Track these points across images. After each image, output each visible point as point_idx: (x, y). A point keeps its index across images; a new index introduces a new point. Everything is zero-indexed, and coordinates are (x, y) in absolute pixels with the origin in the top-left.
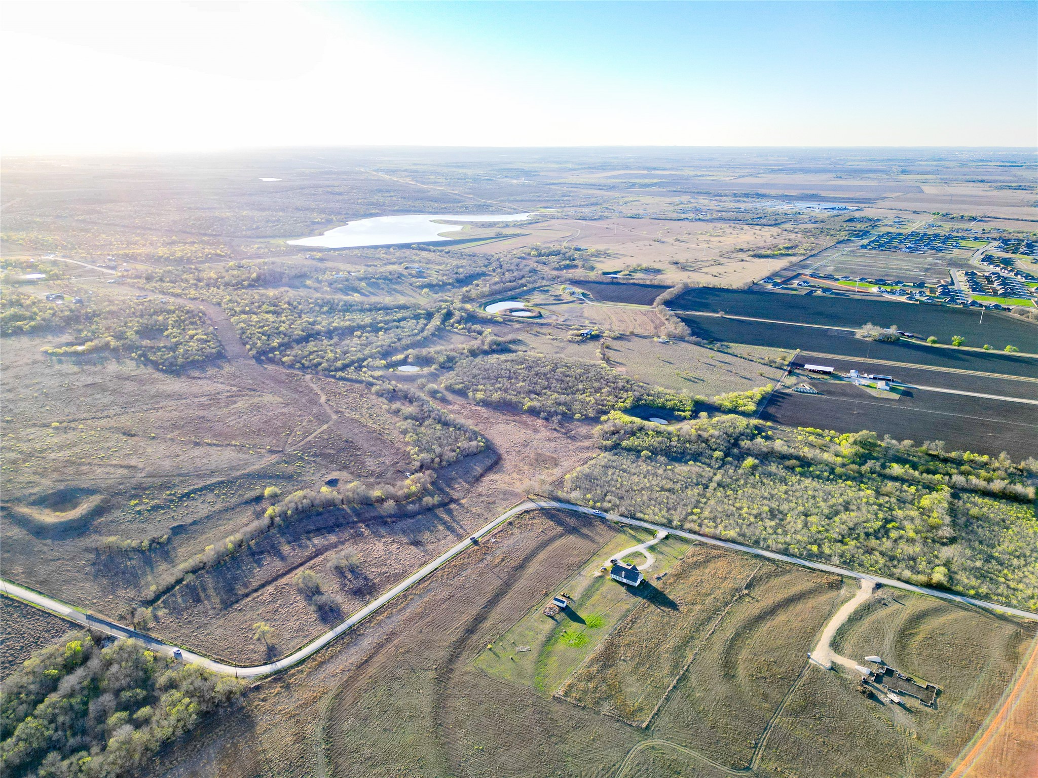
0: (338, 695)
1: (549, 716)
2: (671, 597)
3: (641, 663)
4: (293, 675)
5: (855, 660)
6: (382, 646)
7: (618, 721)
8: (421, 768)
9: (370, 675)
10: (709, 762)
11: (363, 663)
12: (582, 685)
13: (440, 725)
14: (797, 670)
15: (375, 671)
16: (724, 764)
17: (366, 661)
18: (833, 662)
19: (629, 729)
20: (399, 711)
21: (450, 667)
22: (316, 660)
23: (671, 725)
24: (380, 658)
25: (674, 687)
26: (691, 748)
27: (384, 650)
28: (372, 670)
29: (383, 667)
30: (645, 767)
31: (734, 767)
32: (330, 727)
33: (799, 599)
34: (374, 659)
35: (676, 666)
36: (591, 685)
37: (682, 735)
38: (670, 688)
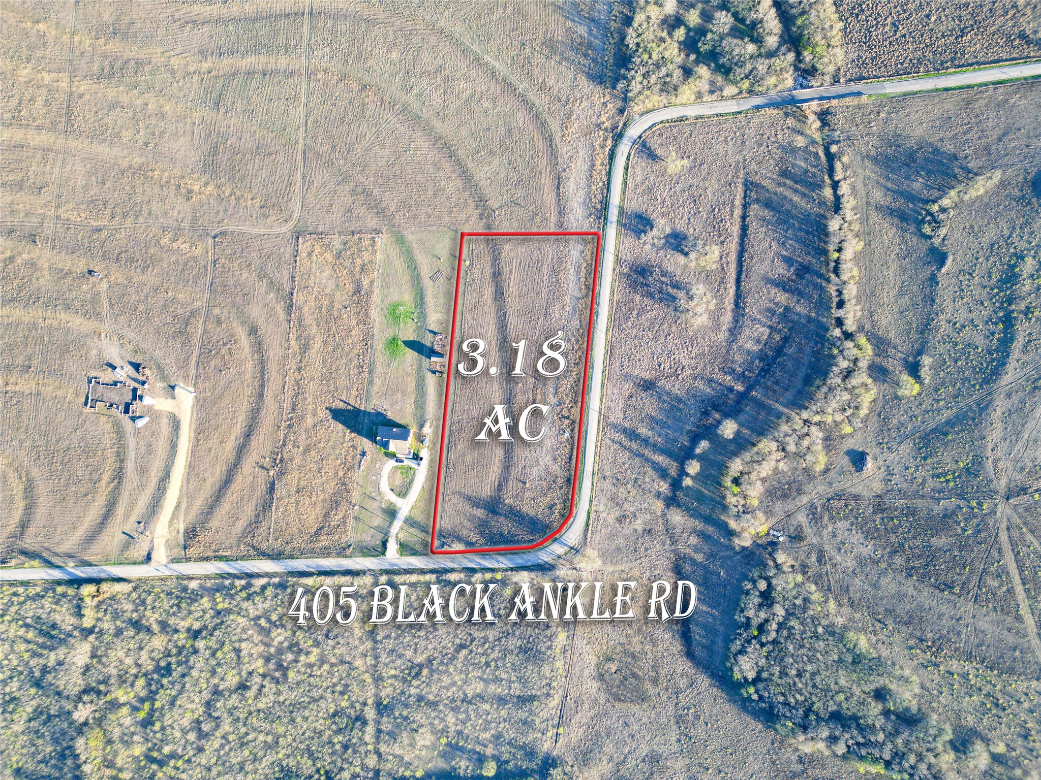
0: (551, 140)
1: (375, 210)
2: (340, 427)
3: (330, 309)
4: (605, 140)
5: (157, 411)
6: (560, 213)
7: (321, 234)
8: (438, 113)
9: (543, 175)
10: (244, 229)
11: (559, 184)
12: (366, 256)
13: (451, 157)
14: (201, 370)
15: (543, 181)
16: (232, 233)
17: (558, 188)
18: (174, 398)
19: (311, 229)
20: (492, 153)
21: (484, 221)
22: (602, 164)
23: (282, 250)
24: (549, 198)
25: (292, 294)
26: (259, 235)
27: (554, 210)
28: (547, 181)
29: (539, 189)
30: (285, 199)
31: (223, 234)
32: (531, 108)
33: (220, 491)
34: (554, 194)
35: (300, 320)
36: (359, 261)
37: (270, 245)
38: (295, 291)
